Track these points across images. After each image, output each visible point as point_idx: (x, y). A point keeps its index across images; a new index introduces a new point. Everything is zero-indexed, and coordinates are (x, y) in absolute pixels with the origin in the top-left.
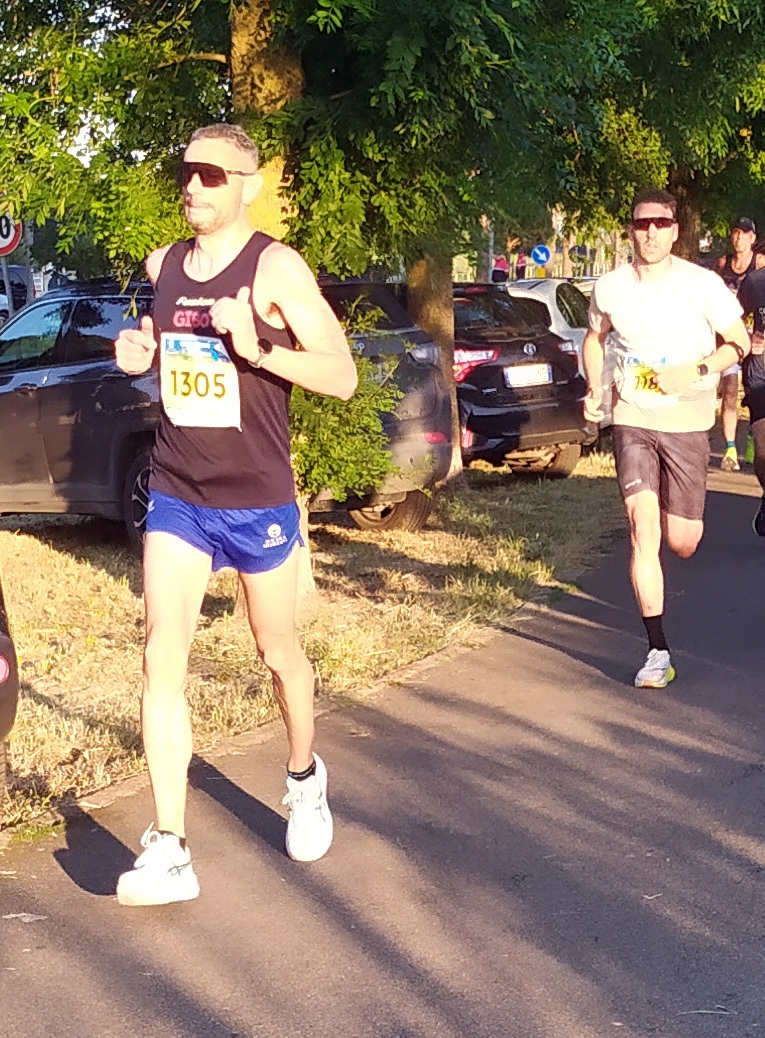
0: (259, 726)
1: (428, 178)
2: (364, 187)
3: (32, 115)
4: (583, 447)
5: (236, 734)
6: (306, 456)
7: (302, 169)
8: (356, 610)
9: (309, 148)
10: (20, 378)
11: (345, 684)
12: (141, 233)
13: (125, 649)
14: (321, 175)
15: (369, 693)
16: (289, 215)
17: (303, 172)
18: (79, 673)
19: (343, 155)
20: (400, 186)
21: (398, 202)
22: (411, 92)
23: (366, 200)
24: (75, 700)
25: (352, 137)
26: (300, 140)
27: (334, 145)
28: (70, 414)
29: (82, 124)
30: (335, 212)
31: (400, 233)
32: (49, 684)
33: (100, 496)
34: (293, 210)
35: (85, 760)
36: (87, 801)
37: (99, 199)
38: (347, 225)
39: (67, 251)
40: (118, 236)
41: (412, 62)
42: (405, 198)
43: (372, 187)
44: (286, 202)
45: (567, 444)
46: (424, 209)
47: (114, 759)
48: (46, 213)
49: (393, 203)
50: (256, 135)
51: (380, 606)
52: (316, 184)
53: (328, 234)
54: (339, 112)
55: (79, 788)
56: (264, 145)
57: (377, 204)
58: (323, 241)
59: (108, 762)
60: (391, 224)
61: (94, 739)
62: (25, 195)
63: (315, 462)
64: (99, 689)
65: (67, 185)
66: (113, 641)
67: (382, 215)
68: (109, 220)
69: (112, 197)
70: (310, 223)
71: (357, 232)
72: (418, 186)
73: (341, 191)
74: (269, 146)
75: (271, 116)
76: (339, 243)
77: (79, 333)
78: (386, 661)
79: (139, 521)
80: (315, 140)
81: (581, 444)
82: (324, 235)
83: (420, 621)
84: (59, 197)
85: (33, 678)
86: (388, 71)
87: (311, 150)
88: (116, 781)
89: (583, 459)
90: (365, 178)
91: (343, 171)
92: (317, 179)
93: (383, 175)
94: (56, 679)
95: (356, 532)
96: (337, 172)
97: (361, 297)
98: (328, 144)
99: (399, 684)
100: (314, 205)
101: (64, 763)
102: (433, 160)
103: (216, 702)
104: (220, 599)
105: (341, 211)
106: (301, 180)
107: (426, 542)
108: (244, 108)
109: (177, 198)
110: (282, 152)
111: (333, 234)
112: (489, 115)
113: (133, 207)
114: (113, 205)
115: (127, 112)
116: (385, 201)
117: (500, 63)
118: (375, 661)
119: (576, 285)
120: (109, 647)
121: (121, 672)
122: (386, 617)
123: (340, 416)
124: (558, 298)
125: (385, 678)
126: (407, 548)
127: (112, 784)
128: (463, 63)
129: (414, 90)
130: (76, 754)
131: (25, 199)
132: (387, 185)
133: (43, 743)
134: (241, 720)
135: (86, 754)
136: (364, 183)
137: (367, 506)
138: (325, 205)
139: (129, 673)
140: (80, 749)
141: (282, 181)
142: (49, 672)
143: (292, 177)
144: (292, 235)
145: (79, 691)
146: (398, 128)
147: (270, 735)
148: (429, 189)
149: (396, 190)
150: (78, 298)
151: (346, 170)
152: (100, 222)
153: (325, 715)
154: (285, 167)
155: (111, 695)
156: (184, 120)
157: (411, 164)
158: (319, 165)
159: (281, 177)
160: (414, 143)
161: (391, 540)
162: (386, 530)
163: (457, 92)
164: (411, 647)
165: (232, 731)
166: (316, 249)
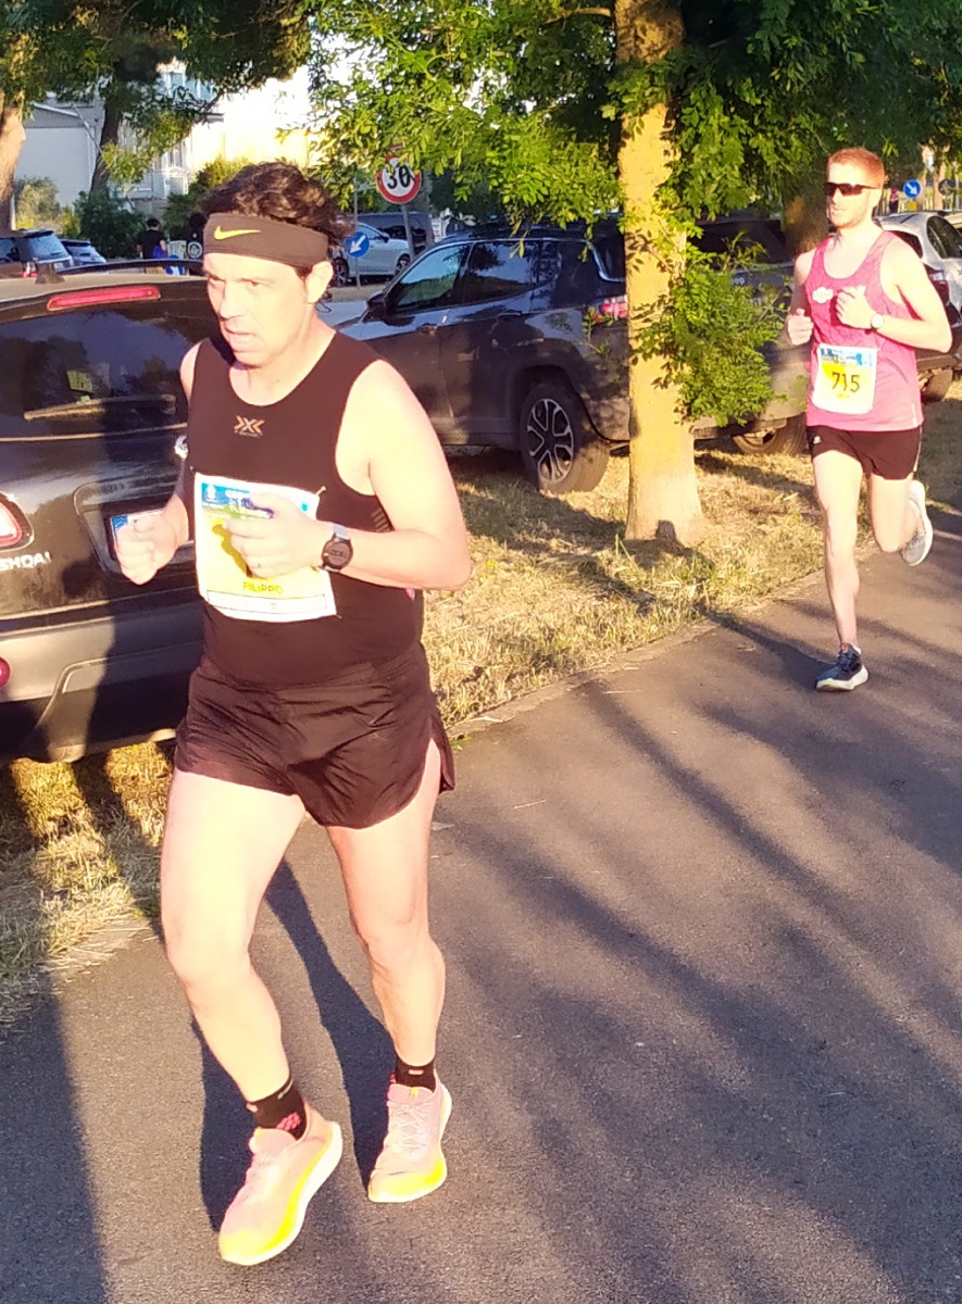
0: (651, 642)
1: (803, 120)
2: (742, 131)
3: (428, 69)
4: (955, 372)
5: (629, 650)
6: (691, 386)
7: (682, 114)
8: (742, 531)
9: (689, 95)
10: (421, 318)
11: (731, 601)
12: (532, 179)
13: (524, 571)
14: (701, 119)
15: (753, 610)
16: (671, 158)
17: (683, 117)
18: (480, 595)
19: (722, 100)
20: (776, 129)
21: (775, 143)
22: (785, 38)
23: (745, 142)
24: (477, 620)
25: (730, 84)
26: (682, 87)
27: (713, 91)
28: (467, 351)
29: (476, 78)
30: (715, 155)
31: (778, 172)
32: (451, 606)
33: (498, 427)
34: (675, 152)
35: (487, 677)
36: (491, 717)
37: (493, 148)
38: (727, 166)
39: (465, 198)
40: (512, 182)
41: (786, 11)
42: (781, 139)
43: (750, 131)
44: (667, 144)
45: (940, 370)
46: (800, 150)
47: (514, 676)
48: (444, 163)
49: (770, 144)
50: (639, 83)
51: (763, 527)
52: (697, 128)
53: (709, 175)
54: (717, 60)
55: (481, 703)
56: (647, 93)
57: (754, 146)
58: (704, 181)
59: (509, 678)
60: (768, 164)
61: (495, 657)
62: (424, 146)
63: (699, 392)
64: (499, 609)
65: (463, 137)
66: (512, 565)
67: (761, 157)
68: (503, 168)
69: (505, 146)
70: (691, 166)
71: (736, 173)
72: (793, 128)
73: (721, 134)
74: (652, 94)
75: (655, 64)
76: (720, 184)
77: (476, 275)
78: (770, 579)
79: (533, 450)
80: (695, 86)
81: (953, 369)
82: (705, 177)
83: (802, 540)
84: (456, 147)
85: (437, 600)
86: (765, 20)
87: (692, 97)
88: (516, 697)
89: (955, 383)
90: (743, 121)
91: (722, 115)
92: (699, 124)
93: (759, 118)
94: (459, 601)
95: (739, 456)
96: (716, 116)
97: (741, 234)
98: (708, 90)
99: (782, 601)
100: (696, 149)
101: (468, 680)
102: (807, 104)
103: (609, 621)
104: (612, 523)
105: (721, 154)
106: (683, 125)
107: (807, 466)
108: (628, 60)
109: (566, 145)
110: (664, 99)
111: (713, 175)
112: (860, 58)
113: (525, 154)
114: (506, 153)
115: (518, 66)
116: (762, 143)
117: (871, 8)
118: (759, 579)
119: (946, 218)
120: (508, 570)
121: (520, 593)
122: (769, 537)
123: (722, 347)
124: (929, 231)
125: (769, 596)
126: (788, 472)
127: (513, 698)
128: (834, 11)
129: (788, 37)
130: (479, 671)
131: (424, 151)
132: (764, 127)
133: (447, 661)
134: (633, 637)
135: (488, 672)
136: (742, 126)
137: (748, 432)
138: (705, 148)
139: (528, 594)
140: (481, 665)
141: (664, 127)
142: (452, 595)
143: (673, 122)
144: (675, 178)
145: (480, 612)
146: (773, 74)
147: (660, 651)
148: (805, 130)
149: (772, 131)
150: (475, 242)
151: (725, 114)
152: (494, 169)
153: (712, 631)
154: (668, 113)
155: (510, 615)
156: (571, 72)
157: (786, 107)
158: (698, 110)
159: (663, 123)
160: (788, 87)
161: (773, 465)
162: (768, 454)
163: (830, 38)
164: (794, 566)
165: (625, 648)
166: (697, 190)
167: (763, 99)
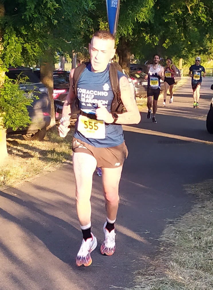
2: (22, 42)
6: (5, 118)
14: (9, 38)
15: (19, 184)
17: (4, 37)
19: (16, 33)
20: (32, 42)
23: (23, 45)
25: (18, 27)
26: (3, 28)
30: (13, 48)
31: (32, 55)
34: (2, 48)
38: (17, 52)
41: (33, 6)
42: (33, 45)
46: (38, 48)
49: (30, 46)
54: (14, 20)
57: (25, 47)
60: (29, 52)
63: (8, 120)
67: (27, 50)
70: (6, 52)
71: (20, 54)
72: (37, 41)
73: (15, 43)
76: (15, 57)
80: (7, 28)
82: (10, 55)
86: (27, 9)
87: (6, 31)
90: (22, 39)
93: (27, 38)
96: (14, 37)
97: (21, 73)
98: (11, 29)
100: (7, 47)
106: (4, 40)
107: (43, 144)
111: (13, 55)
112: (56, 21)
122: (28, 164)
123: (15, 107)
125: (24, 180)
128: (48, 7)
129: (34, 14)
132: (28, 41)
137: (27, 134)
138: (10, 47)
143: (1, 38)
144: (1, 55)
146: (30, 25)
151: (17, 37)
158: (8, 35)
160: (35, 29)
161: (33, 143)
163: (47, 15)
164: (33, 172)
166: (8, 59)
167: (27, 33)
